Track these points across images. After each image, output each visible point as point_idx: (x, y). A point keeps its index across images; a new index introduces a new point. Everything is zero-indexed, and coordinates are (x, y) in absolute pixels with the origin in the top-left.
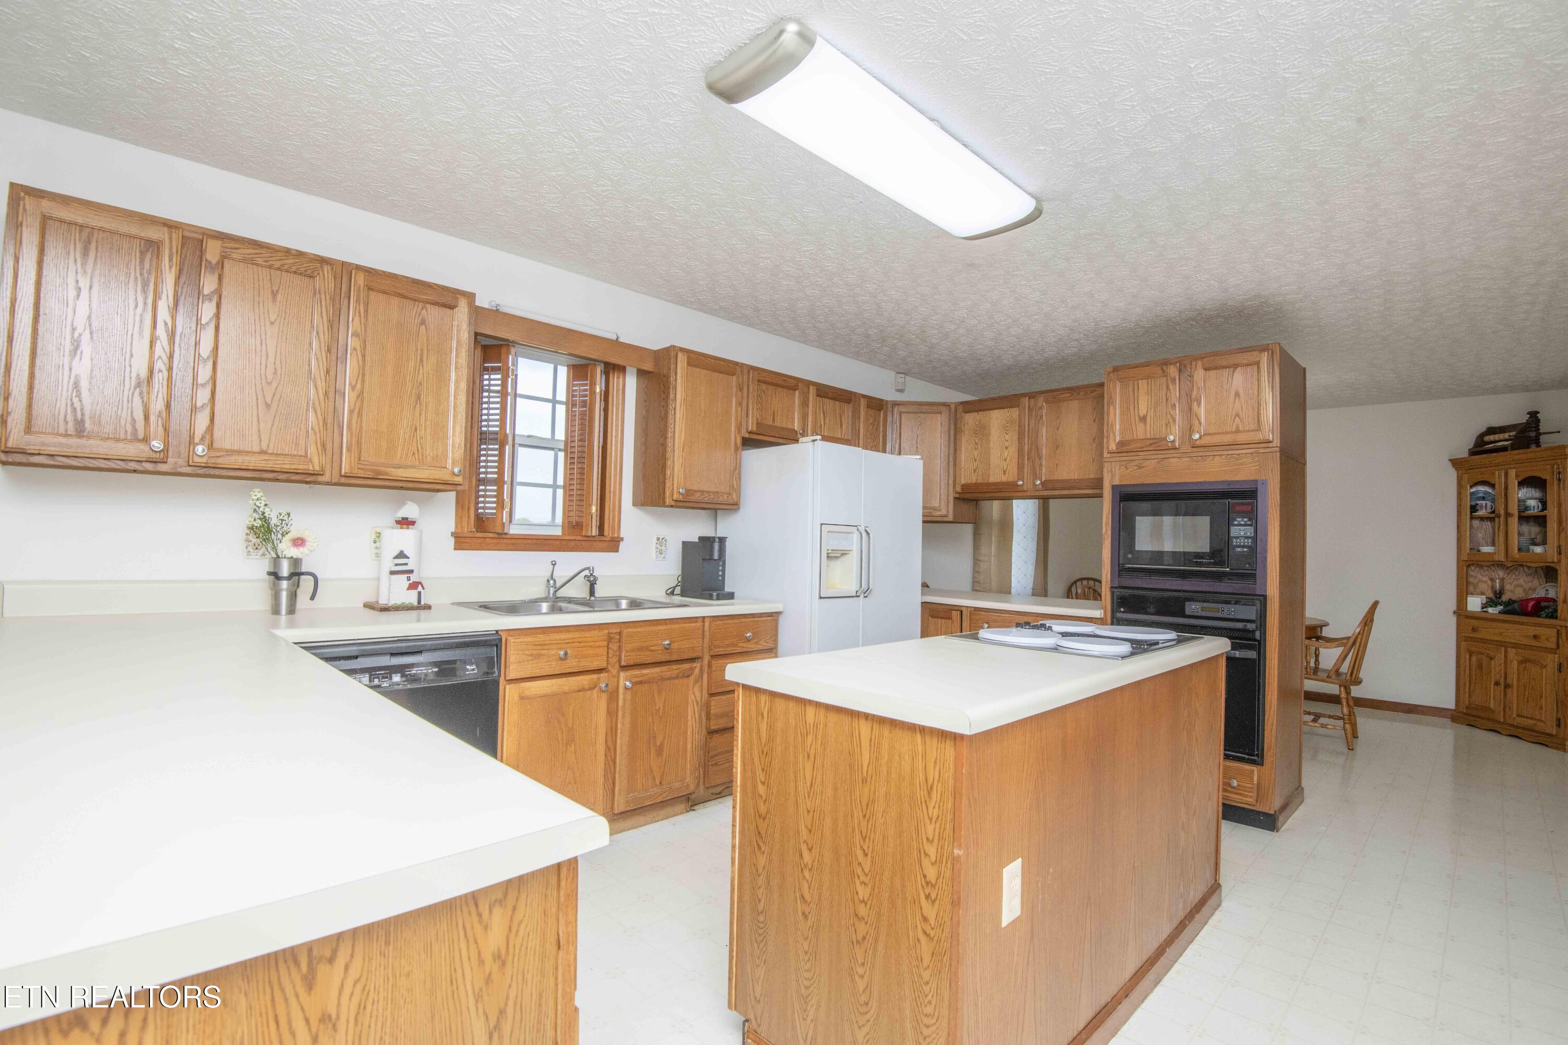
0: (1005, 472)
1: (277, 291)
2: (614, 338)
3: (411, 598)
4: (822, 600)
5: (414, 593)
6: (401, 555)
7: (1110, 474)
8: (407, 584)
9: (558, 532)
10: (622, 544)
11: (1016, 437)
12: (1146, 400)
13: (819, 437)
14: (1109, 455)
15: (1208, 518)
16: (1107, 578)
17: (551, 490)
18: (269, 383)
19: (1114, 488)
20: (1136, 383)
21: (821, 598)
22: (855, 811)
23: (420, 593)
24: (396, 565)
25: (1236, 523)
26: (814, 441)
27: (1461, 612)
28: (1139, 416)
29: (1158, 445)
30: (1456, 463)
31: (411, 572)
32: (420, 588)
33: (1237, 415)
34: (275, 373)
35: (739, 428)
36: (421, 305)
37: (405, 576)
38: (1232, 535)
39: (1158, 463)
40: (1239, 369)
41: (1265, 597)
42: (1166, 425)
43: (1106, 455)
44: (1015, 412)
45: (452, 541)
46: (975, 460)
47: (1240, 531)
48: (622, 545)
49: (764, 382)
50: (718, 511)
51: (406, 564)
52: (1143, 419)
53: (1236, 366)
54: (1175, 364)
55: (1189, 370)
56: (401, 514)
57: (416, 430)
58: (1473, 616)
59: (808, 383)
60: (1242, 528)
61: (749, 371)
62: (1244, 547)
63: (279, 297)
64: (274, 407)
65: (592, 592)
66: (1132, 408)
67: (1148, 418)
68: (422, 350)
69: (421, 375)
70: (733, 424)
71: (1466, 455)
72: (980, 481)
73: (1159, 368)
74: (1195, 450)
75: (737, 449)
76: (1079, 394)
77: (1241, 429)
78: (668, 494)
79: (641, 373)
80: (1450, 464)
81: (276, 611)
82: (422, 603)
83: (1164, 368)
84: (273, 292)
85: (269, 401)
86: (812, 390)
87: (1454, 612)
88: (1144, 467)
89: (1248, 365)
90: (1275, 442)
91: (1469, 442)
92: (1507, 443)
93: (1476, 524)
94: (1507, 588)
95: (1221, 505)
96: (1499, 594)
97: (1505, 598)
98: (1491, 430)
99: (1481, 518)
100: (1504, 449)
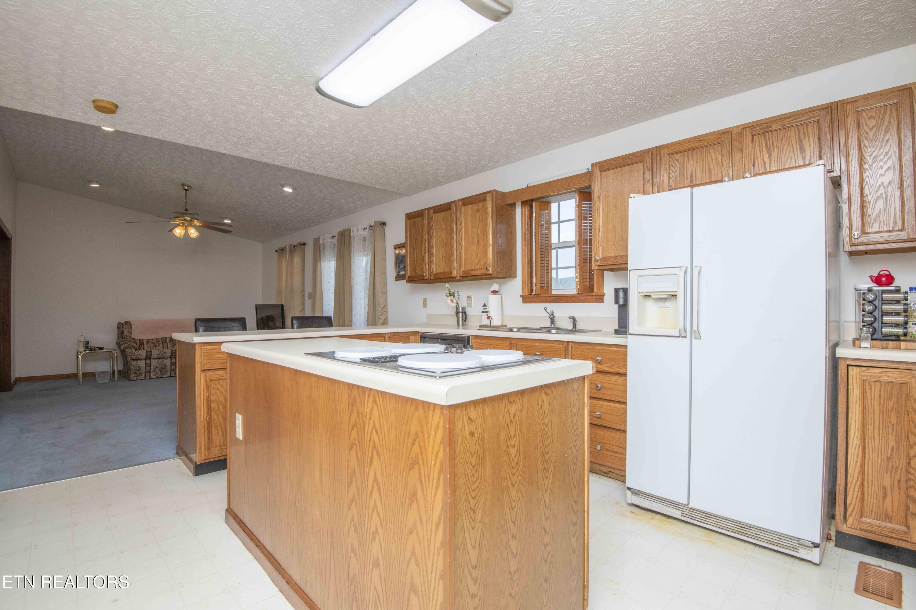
3: (487, 322)
5: (489, 320)
6: (485, 305)
8: (486, 317)
9: (574, 292)
10: (605, 298)
18: (444, 249)
23: (491, 321)
24: (483, 309)
31: (487, 312)
32: (491, 319)
36: (477, 204)
37: (486, 314)
45: (521, 299)
51: (486, 309)
56: (492, 289)
57: (478, 255)
64: (446, 257)
65: (575, 326)
68: (478, 222)
69: (478, 232)
81: (458, 325)
86: (746, 133)
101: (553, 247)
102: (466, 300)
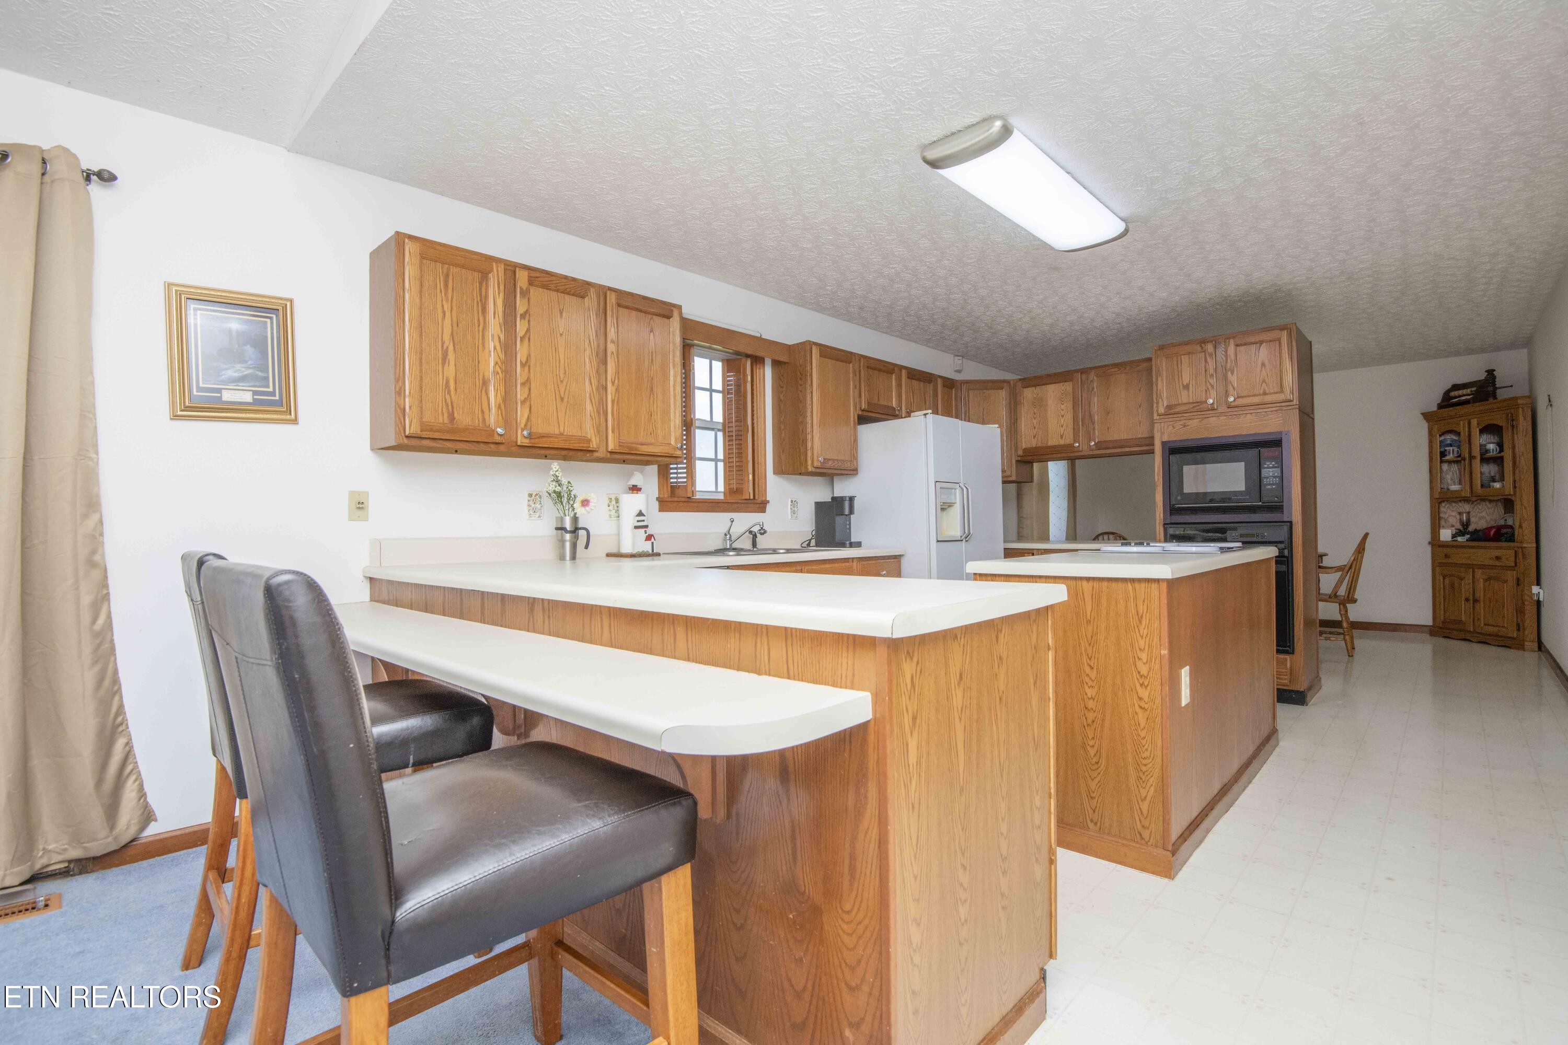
0: (1062, 437)
1: (563, 310)
2: (759, 336)
3: (646, 547)
4: (939, 543)
5: (649, 543)
6: (640, 514)
7: (1159, 433)
8: (645, 536)
9: (721, 497)
10: (768, 506)
11: (1070, 405)
12: (1188, 371)
13: (930, 411)
14: (1158, 417)
15: (1243, 463)
16: (1160, 517)
17: (714, 463)
18: (562, 381)
19: (1163, 443)
20: (1179, 358)
21: (938, 541)
22: (1081, 642)
23: (653, 543)
24: (638, 521)
25: (1266, 466)
26: (925, 415)
27: (1435, 542)
28: (1183, 385)
29: (1199, 408)
30: (1427, 416)
31: (646, 527)
32: (652, 540)
33: (1264, 381)
34: (565, 373)
35: (855, 406)
36: (650, 316)
37: (643, 530)
38: (1263, 476)
39: (1200, 421)
40: (1264, 344)
41: (1291, 522)
42: (1206, 391)
43: (1155, 417)
44: (1068, 386)
45: (657, 504)
46: (1035, 428)
47: (1270, 472)
49: (871, 368)
50: (836, 479)
51: (644, 521)
52: (1186, 387)
53: (1261, 342)
54: (1212, 342)
55: (1223, 346)
56: (633, 482)
57: (651, 416)
58: (1444, 545)
59: (901, 367)
60: (1271, 470)
61: (860, 360)
62: (1272, 484)
63: (564, 314)
64: (566, 400)
65: (754, 545)
66: (1177, 380)
67: (1191, 386)
68: (652, 352)
69: (652, 371)
70: (852, 404)
71: (1435, 409)
72: (1039, 445)
73: (1198, 345)
74: (1230, 410)
75: (855, 424)
76: (1125, 368)
77: (1267, 392)
78: (809, 462)
79: (776, 364)
80: (1422, 417)
82: (655, 551)
83: (1203, 345)
84: (560, 310)
85: (562, 396)
86: (904, 372)
87: (1429, 543)
88: (1188, 426)
89: (1271, 341)
90: (1295, 400)
91: (1437, 397)
92: (1468, 397)
93: (1445, 467)
94: (1473, 520)
95: (1253, 452)
96: (1466, 525)
97: (1471, 529)
98: (1456, 387)
99: (1450, 462)
100: (1467, 402)
101: (697, 424)
102: (526, 503)
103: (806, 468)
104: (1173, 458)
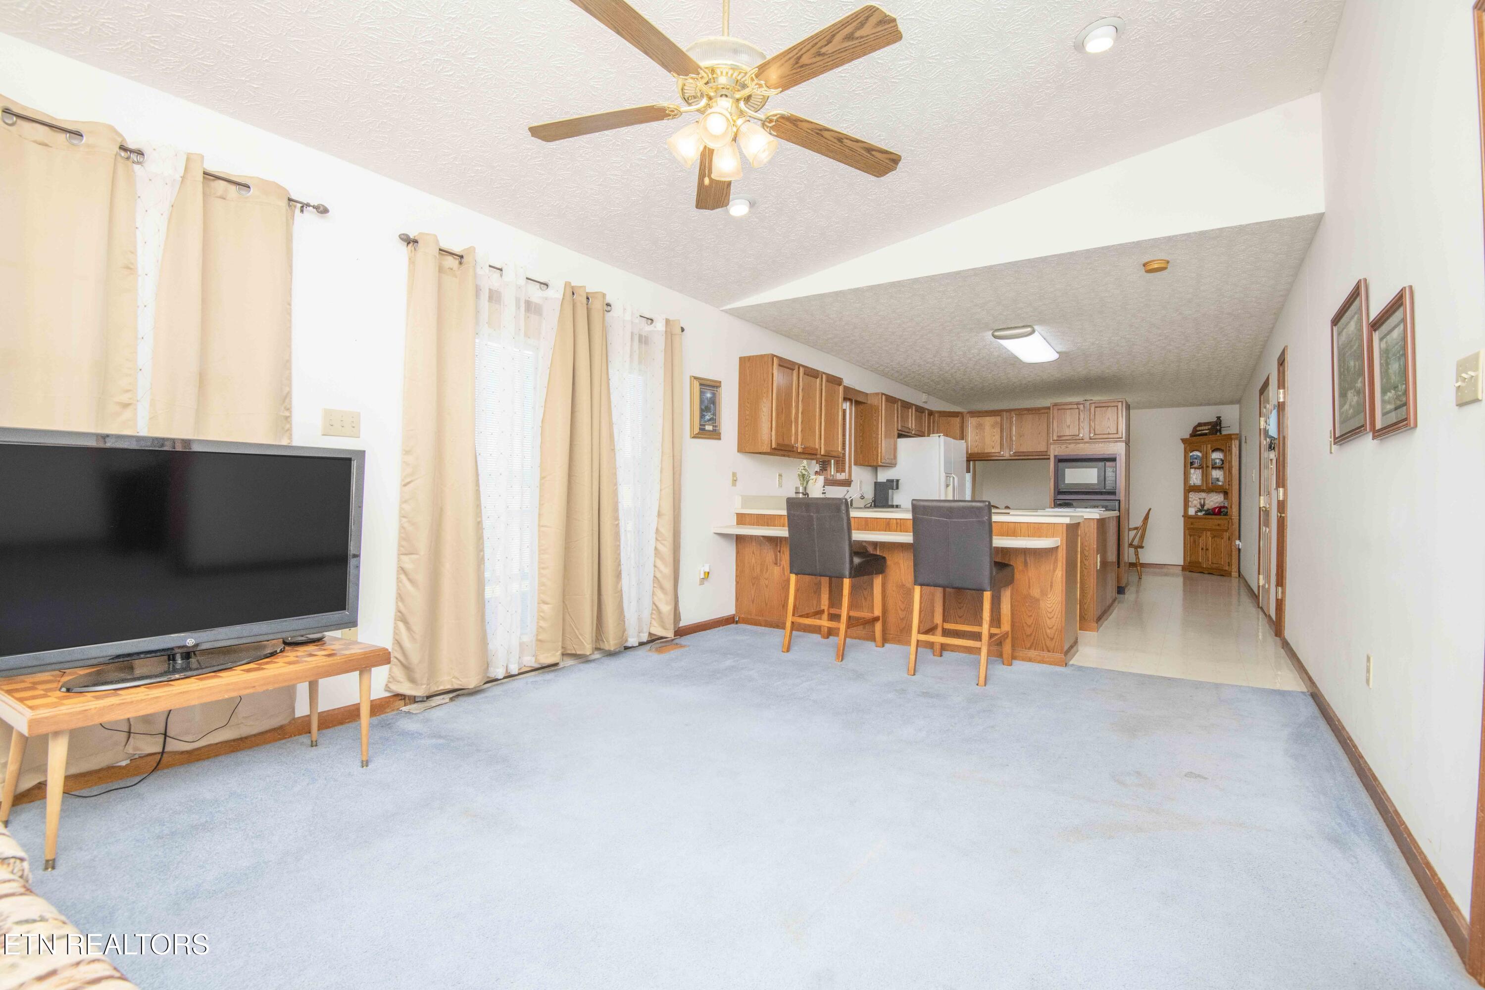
0: (994, 448)
1: (811, 385)
2: (858, 389)
7: (1053, 450)
12: (1070, 419)
13: (942, 434)
14: (1052, 442)
15: (1097, 469)
16: (1051, 495)
19: (1055, 456)
20: (1065, 411)
25: (1108, 471)
26: (939, 436)
27: (1186, 516)
28: (1066, 425)
29: (1076, 439)
30: (1184, 441)
33: (1109, 427)
35: (896, 429)
36: (834, 385)
38: (1106, 476)
39: (1076, 446)
41: (1119, 500)
42: (1079, 430)
44: (998, 419)
46: (976, 441)
47: (1110, 473)
48: (853, 484)
49: (902, 406)
50: (878, 468)
52: (1069, 427)
53: (1108, 407)
54: (1083, 404)
55: (1089, 407)
57: (834, 436)
58: (1191, 517)
59: (912, 405)
61: (899, 401)
62: (1111, 481)
63: (811, 387)
64: (811, 430)
66: (1063, 422)
67: (1071, 426)
70: (894, 427)
71: (1188, 437)
72: (980, 452)
73: (1076, 405)
74: (1091, 440)
75: (896, 439)
76: (1032, 412)
77: (1112, 432)
78: (879, 460)
79: (856, 401)
80: (1181, 441)
83: (1078, 405)
86: (913, 408)
87: (1183, 516)
88: (1068, 447)
89: (1113, 407)
90: (1124, 438)
91: (1190, 431)
92: (1207, 431)
93: (1192, 471)
94: (1206, 502)
95: (1101, 464)
96: (1203, 506)
97: (1205, 508)
98: (1200, 425)
99: (1195, 468)
100: (1205, 434)
103: (877, 462)
104: (1060, 464)
